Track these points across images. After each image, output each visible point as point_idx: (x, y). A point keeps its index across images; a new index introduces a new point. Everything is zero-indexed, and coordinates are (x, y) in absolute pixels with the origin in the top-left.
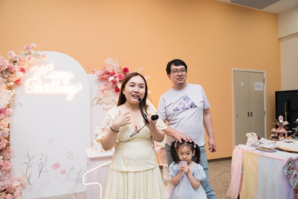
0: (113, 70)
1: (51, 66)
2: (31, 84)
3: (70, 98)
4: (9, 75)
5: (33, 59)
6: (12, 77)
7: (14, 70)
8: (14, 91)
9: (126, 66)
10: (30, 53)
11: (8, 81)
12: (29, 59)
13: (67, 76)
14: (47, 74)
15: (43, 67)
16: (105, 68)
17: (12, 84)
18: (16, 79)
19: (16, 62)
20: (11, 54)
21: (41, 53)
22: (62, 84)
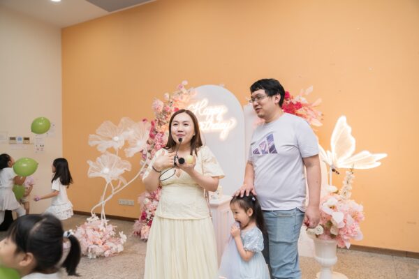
1: (206, 101)
3: (223, 136)
5: (185, 97)
7: (169, 111)
10: (182, 92)
12: (182, 98)
13: (220, 110)
14: (202, 111)
15: (198, 104)
20: (166, 96)
21: (192, 89)
22: (215, 121)
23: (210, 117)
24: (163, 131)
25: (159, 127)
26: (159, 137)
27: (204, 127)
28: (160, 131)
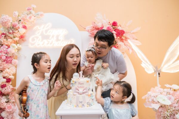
0: (102, 25)
1: (50, 24)
2: (33, 40)
4: (14, 31)
5: (33, 18)
6: (16, 33)
7: (17, 26)
8: (18, 45)
9: (115, 21)
10: (30, 13)
11: (14, 37)
12: (30, 18)
13: (62, 32)
14: (46, 31)
15: (43, 26)
16: (94, 23)
17: (17, 39)
18: (20, 35)
19: (20, 21)
20: (15, 13)
21: (39, 13)
22: (58, 40)
23: (53, 37)
24: (9, 43)
25: (5, 40)
26: (5, 49)
27: (48, 44)
28: (6, 43)
